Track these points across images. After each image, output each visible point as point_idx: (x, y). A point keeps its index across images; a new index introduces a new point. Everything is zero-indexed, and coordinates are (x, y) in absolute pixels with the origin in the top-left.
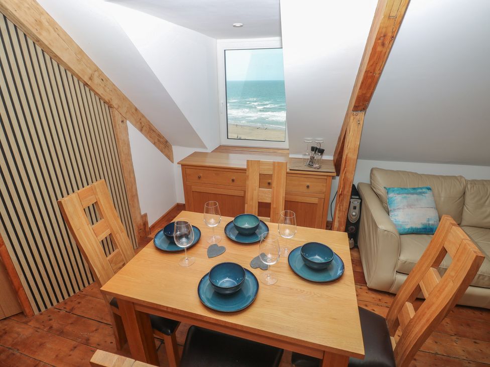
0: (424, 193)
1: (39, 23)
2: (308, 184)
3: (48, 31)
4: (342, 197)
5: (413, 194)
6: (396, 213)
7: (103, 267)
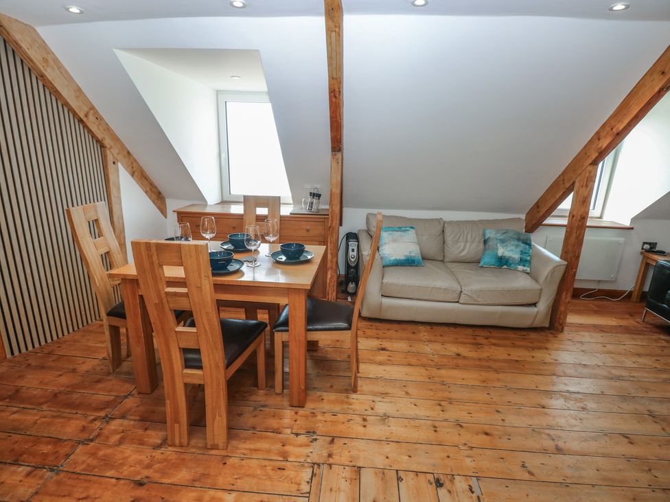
0: (407, 230)
1: (46, 60)
2: (308, 228)
3: (53, 68)
4: (331, 229)
5: (398, 231)
6: (383, 248)
7: (102, 278)
